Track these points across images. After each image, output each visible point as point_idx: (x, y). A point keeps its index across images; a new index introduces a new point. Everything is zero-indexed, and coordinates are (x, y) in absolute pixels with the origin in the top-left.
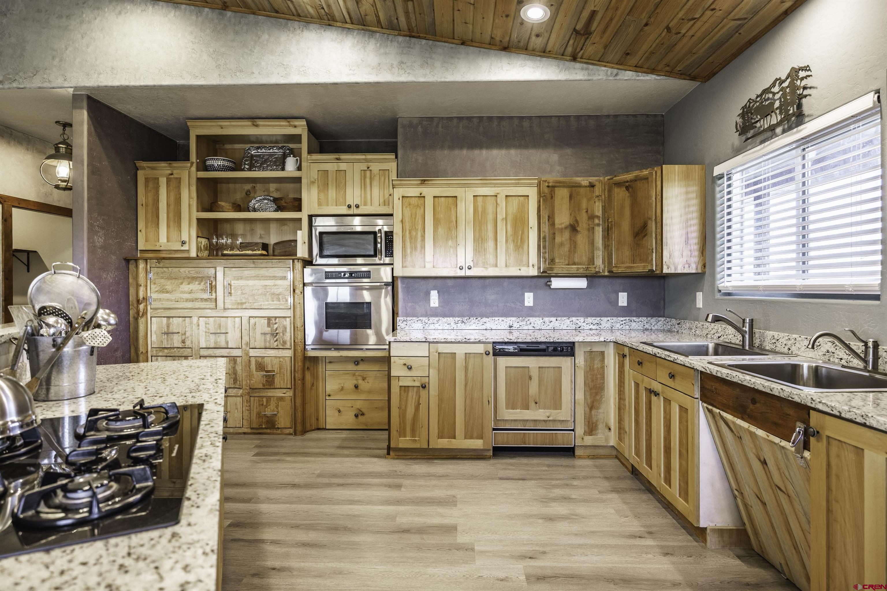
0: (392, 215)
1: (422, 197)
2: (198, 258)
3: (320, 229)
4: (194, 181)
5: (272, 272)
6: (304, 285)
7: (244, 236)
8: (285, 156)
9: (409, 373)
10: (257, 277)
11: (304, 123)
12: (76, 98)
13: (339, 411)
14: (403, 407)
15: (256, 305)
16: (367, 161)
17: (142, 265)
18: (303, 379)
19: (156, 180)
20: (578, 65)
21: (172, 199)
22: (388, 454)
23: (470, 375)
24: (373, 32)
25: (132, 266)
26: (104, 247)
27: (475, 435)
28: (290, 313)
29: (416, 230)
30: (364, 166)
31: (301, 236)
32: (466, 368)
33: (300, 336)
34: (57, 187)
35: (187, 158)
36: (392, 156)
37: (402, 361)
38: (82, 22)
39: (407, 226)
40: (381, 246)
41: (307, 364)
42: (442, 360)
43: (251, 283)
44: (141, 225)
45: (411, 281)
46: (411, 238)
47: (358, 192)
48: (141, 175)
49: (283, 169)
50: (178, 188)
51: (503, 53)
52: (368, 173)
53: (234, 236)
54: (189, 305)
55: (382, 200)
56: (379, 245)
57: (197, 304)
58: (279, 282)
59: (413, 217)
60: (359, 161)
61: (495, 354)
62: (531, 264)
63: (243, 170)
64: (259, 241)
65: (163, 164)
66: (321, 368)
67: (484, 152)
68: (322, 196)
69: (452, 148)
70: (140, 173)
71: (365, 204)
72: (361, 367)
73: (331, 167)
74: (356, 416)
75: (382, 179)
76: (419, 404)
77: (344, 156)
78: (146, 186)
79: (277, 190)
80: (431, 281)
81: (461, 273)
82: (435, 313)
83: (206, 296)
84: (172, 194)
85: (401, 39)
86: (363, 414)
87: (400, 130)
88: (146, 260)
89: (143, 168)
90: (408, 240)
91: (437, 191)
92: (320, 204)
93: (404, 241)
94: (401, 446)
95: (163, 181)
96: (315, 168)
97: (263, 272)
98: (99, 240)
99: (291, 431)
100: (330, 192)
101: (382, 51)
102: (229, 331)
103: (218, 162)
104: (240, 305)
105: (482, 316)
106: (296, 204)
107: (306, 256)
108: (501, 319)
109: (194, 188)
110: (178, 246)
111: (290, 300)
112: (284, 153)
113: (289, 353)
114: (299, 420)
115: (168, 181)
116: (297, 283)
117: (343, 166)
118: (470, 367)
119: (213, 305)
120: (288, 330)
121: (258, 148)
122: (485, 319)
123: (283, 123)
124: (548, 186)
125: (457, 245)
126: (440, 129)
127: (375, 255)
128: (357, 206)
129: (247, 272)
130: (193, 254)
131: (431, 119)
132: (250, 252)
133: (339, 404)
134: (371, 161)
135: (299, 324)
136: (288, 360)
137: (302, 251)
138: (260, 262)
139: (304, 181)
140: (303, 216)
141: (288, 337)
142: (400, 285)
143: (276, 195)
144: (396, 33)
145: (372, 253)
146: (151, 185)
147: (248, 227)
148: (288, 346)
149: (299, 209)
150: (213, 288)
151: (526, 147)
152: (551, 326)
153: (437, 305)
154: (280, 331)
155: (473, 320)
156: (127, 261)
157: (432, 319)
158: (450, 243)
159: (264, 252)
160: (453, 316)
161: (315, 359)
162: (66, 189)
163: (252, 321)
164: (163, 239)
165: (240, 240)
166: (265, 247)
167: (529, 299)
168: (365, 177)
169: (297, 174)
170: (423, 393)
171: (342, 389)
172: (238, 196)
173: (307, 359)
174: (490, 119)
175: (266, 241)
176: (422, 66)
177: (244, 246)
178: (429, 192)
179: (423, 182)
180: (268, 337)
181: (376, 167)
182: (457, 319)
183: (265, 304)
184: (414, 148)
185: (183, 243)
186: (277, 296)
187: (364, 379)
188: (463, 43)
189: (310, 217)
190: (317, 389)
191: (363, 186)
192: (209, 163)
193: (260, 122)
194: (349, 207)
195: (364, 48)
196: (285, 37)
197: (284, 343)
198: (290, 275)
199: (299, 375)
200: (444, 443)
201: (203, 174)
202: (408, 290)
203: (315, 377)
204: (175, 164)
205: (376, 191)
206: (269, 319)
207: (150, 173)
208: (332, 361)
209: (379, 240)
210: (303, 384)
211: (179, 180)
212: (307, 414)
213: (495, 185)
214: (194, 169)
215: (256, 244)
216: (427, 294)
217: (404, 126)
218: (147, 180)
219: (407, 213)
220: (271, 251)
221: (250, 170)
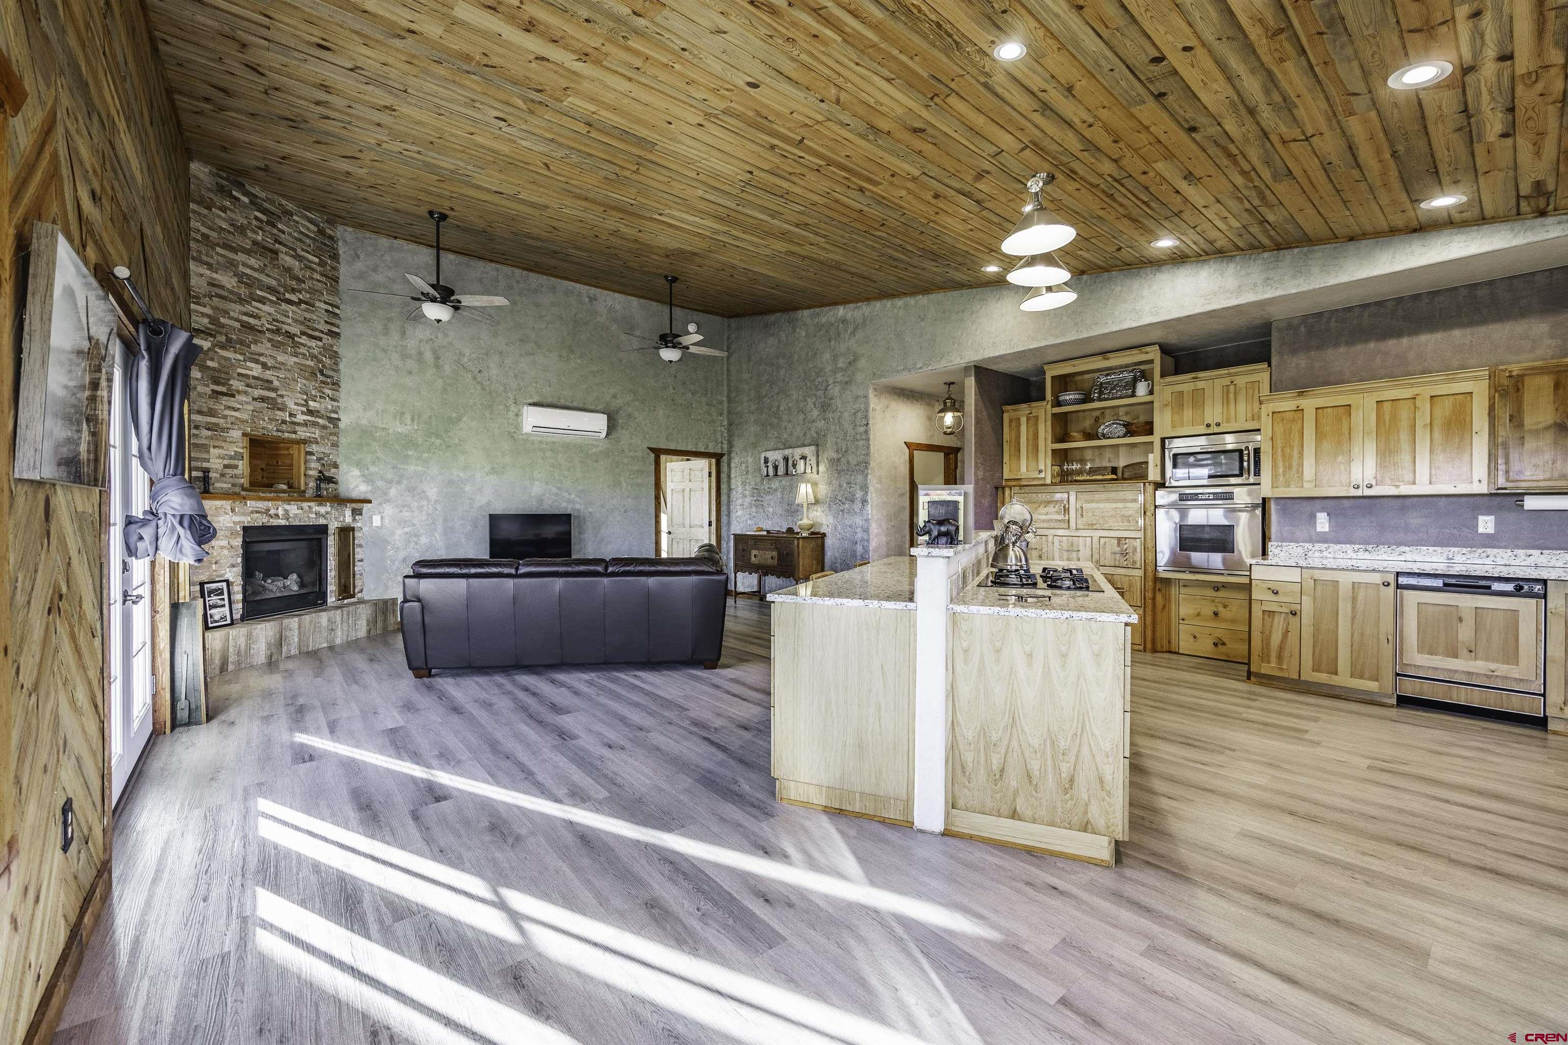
0: (1259, 430)
1: (1299, 410)
2: (1053, 484)
3: (1175, 451)
4: (1049, 416)
5: (1121, 495)
6: (1156, 507)
7: (1092, 461)
8: (1135, 380)
9: (1274, 598)
10: (1108, 500)
11: (1157, 347)
12: (966, 369)
13: (1195, 637)
14: (1267, 633)
15: (1106, 526)
16: (1230, 375)
17: (1007, 492)
18: (1154, 599)
19: (1018, 420)
20: (1549, 220)
21: (1031, 434)
22: (1249, 678)
23: (1360, 606)
24: (1232, 256)
25: (1000, 493)
26: (983, 479)
27: (1367, 675)
28: (1140, 534)
29: (1292, 447)
30: (1227, 381)
31: (1153, 459)
32: (1354, 600)
33: (1150, 556)
34: (945, 433)
35: (1043, 398)
36: (1264, 365)
37: (1266, 586)
38: (972, 313)
39: (1279, 443)
40: (1250, 464)
41: (1158, 586)
42: (1319, 587)
43: (1101, 505)
44: (1006, 458)
45: (1288, 501)
46: (1284, 455)
47: (1218, 409)
48: (1006, 417)
49: (1133, 395)
50: (1036, 424)
51: (1414, 234)
52: (1232, 388)
53: (1082, 461)
54: (1045, 525)
55: (1250, 415)
56: (1245, 464)
57: (1052, 525)
58: (1130, 505)
59: (1288, 433)
60: (1221, 377)
61: (1398, 586)
62: (1476, 479)
63: (1092, 400)
64: (1108, 465)
65: (1024, 406)
66: (1174, 591)
67: (1405, 341)
68: (1176, 417)
69: (1351, 342)
70: (1006, 416)
71: (1228, 422)
72: (1222, 594)
73: (1187, 387)
74: (1216, 645)
75: (1250, 392)
76: (1287, 631)
77: (1201, 374)
78: (1010, 425)
79: (1127, 413)
80: (1317, 501)
81: (1359, 493)
82: (1323, 539)
83: (1060, 517)
84: (1031, 430)
85: (1266, 255)
86: (1224, 644)
87: (1275, 335)
88: (1011, 488)
89: (1008, 411)
90: (1280, 458)
91: (1320, 402)
92: (1174, 426)
93: (1274, 461)
94: (1263, 671)
95: (1024, 420)
96: (1169, 390)
97: (1113, 495)
98: (981, 474)
99: (1141, 648)
100: (1185, 412)
101: (1243, 272)
102: (1081, 548)
103: (1069, 396)
104: (1091, 526)
105: (1399, 544)
106: (1148, 427)
107: (1158, 479)
108: (1431, 549)
109: (1049, 423)
110: (1036, 475)
111: (1141, 522)
112: (1135, 377)
113: (1140, 573)
114: (1149, 638)
115: (1028, 419)
116: (1148, 506)
117: (1200, 385)
118: (1360, 598)
119: (1066, 526)
120: (1138, 550)
121: (1107, 375)
122: (1403, 548)
123: (1135, 351)
124: (1510, 376)
125: (1350, 461)
126: (1333, 324)
127: (1241, 475)
128: (1218, 425)
129: (1097, 496)
130: (1048, 481)
131: (1320, 315)
132: (1100, 477)
133: (1196, 630)
134: (1235, 374)
135: (1150, 544)
136: (1138, 579)
137: (1153, 474)
138: (1109, 486)
139: (1156, 405)
140: (1156, 439)
141: (1138, 557)
142: (1273, 508)
143: (1127, 419)
144: (1260, 250)
145: (1237, 472)
146: (1014, 424)
147: (1097, 452)
148: (1138, 565)
149: (1150, 432)
150: (1066, 510)
151: (1484, 321)
152: (1530, 561)
153: (1326, 529)
154: (1130, 550)
155: (1383, 549)
156: (997, 488)
157: (1318, 546)
158: (1340, 458)
159: (1114, 477)
160: (1351, 542)
161: (1167, 581)
162: (951, 433)
163: (1102, 540)
164: (1023, 469)
165: (1088, 466)
166: (1114, 470)
167: (1486, 524)
168: (1228, 392)
169: (1149, 398)
170: (1294, 621)
171: (1199, 614)
172: (1088, 423)
173: (1156, 579)
174: (1416, 297)
175: (1114, 465)
176: (1294, 277)
177: (1092, 471)
178: (1309, 403)
179: (1301, 394)
180: (1118, 556)
181: (1241, 381)
182: (1356, 547)
183: (1115, 525)
184: (1294, 352)
185: (1040, 471)
186: (1127, 518)
187: (1225, 606)
188: (1351, 239)
189: (1163, 440)
190: (1169, 611)
191: (1226, 400)
192: (1061, 398)
193: (1109, 355)
194: (1208, 426)
195: (1221, 275)
196: (1136, 284)
197: (1134, 562)
198: (1141, 498)
199: (1149, 595)
200: (1322, 677)
201: (1057, 410)
202: (1284, 512)
203: (1167, 599)
204: (1034, 404)
205: (1242, 407)
206: (1119, 539)
207: (1013, 414)
208: (1187, 584)
209: (1246, 458)
210: (1154, 604)
211: (1037, 418)
212: (1158, 634)
213: (1412, 385)
214: (1049, 406)
215: (1106, 468)
216: (1313, 517)
217: (1280, 330)
218: (1011, 421)
219: (1279, 429)
220: (1120, 474)
221: (1100, 399)
